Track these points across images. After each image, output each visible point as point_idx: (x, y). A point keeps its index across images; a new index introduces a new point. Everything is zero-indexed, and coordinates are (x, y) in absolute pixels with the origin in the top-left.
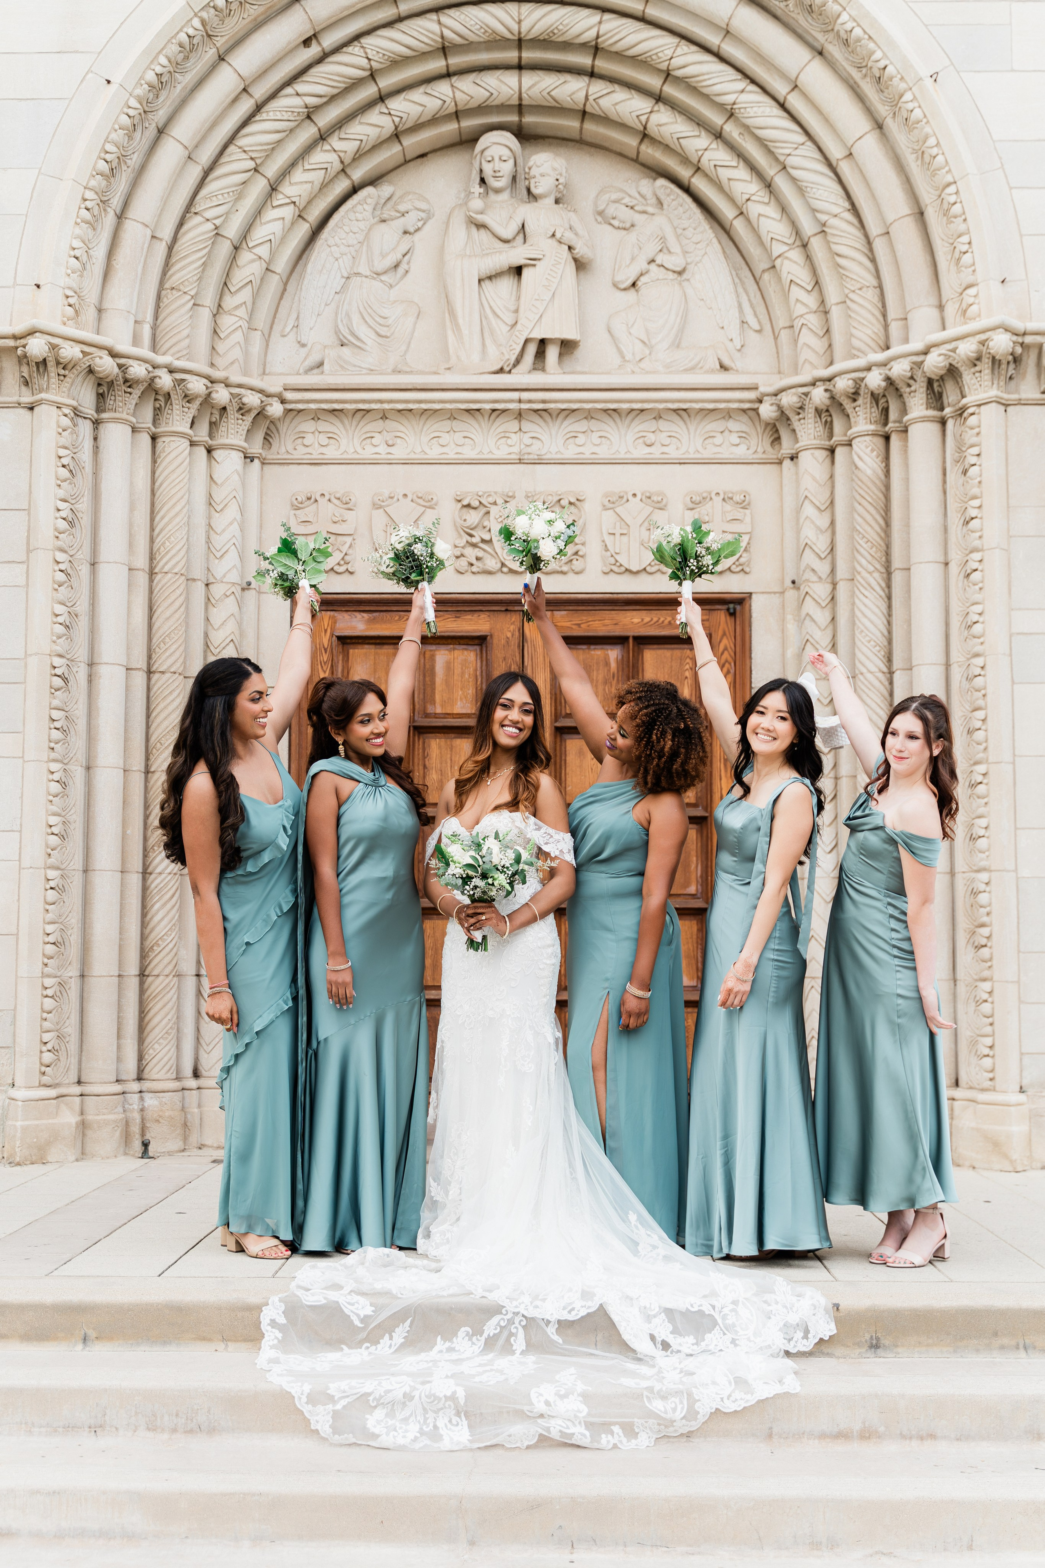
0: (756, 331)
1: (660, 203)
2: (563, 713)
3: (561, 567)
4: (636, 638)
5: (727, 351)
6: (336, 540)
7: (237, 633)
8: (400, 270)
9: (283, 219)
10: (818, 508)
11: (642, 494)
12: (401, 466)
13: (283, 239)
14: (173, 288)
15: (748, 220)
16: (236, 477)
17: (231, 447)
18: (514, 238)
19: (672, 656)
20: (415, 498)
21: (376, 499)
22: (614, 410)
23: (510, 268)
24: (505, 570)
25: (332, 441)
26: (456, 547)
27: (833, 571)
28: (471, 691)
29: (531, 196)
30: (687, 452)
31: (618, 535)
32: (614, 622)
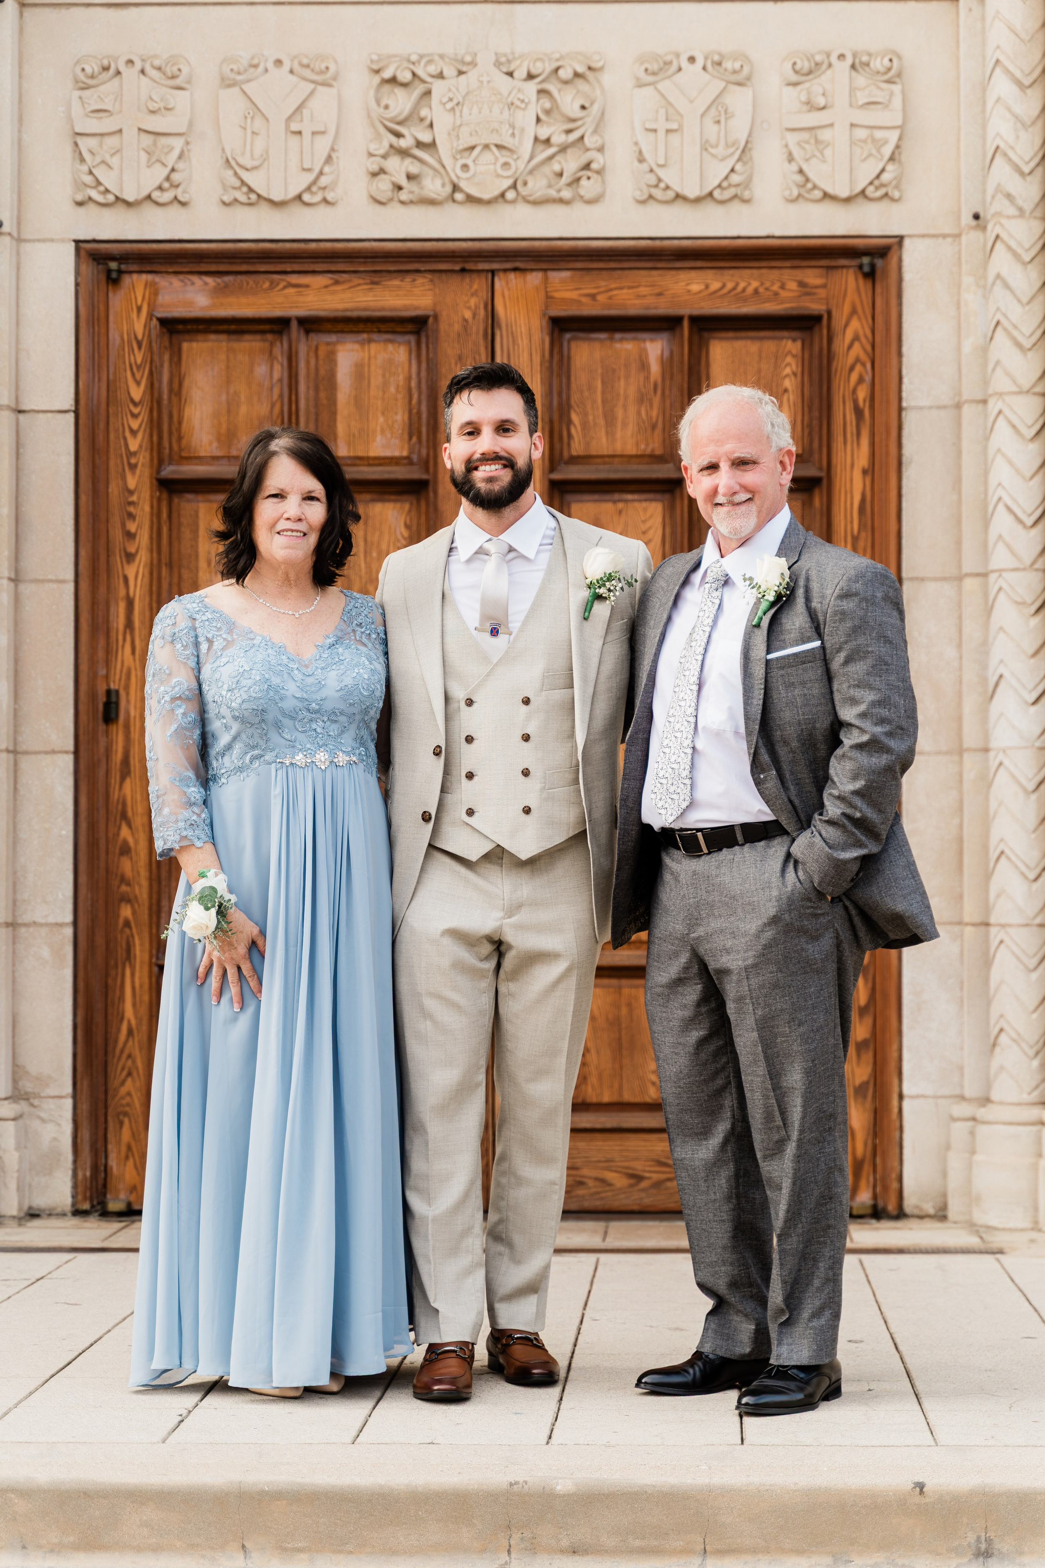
2: (566, 455)
3: (559, 191)
4: (695, 320)
6: (155, 144)
11: (706, 58)
12: (271, 8)
19: (760, 351)
20: (296, 67)
21: (226, 69)
24: (459, 196)
26: (371, 155)
28: (400, 417)
31: (661, 134)
32: (657, 291)
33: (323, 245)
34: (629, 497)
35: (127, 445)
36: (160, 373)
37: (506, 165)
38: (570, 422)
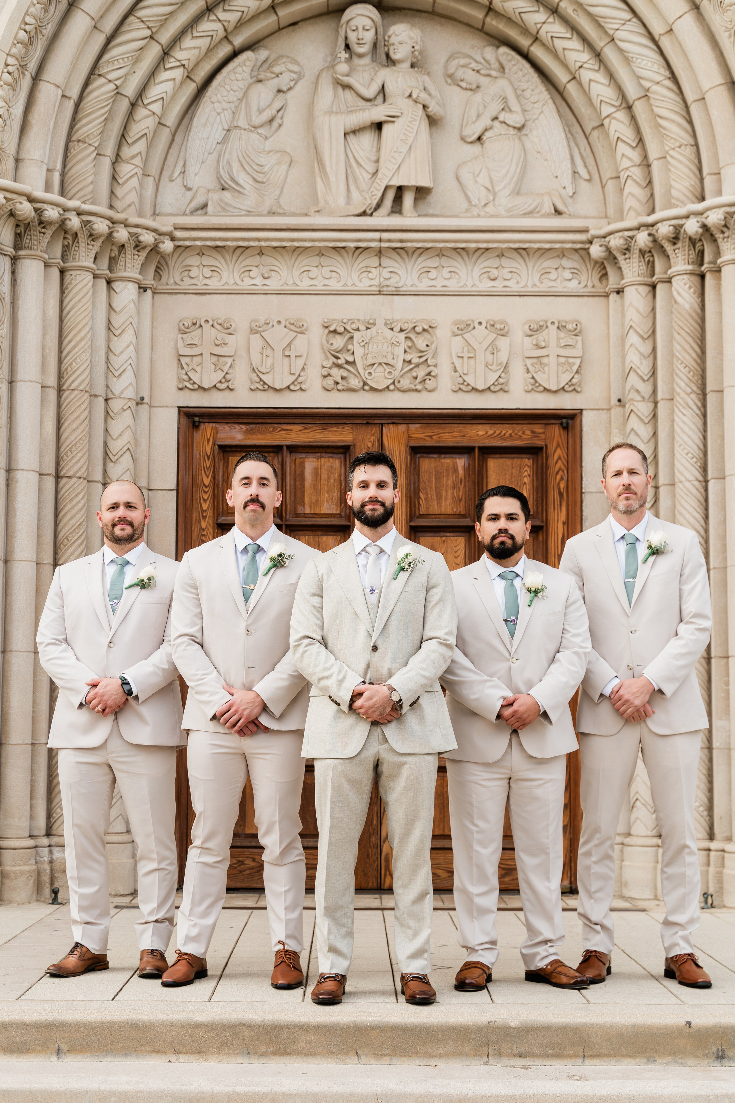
0: (586, 180)
1: (502, 68)
2: (417, 513)
3: (416, 386)
4: (481, 448)
5: (561, 197)
6: (218, 360)
7: (132, 443)
8: (275, 124)
9: (174, 79)
10: (641, 337)
11: (487, 323)
12: (275, 296)
13: (174, 97)
14: (79, 141)
15: (580, 84)
16: (132, 305)
17: (129, 280)
18: (375, 98)
19: (512, 465)
20: (288, 325)
21: (253, 325)
22: (463, 249)
23: (372, 123)
24: (366, 388)
25: (215, 274)
26: (323, 367)
27: (655, 392)
29: (390, 61)
30: (526, 286)
31: (465, 359)
32: (462, 434)
33: (299, 410)
34: (448, 534)
35: (201, 507)
36: (219, 472)
37: (390, 372)
38: (419, 497)
